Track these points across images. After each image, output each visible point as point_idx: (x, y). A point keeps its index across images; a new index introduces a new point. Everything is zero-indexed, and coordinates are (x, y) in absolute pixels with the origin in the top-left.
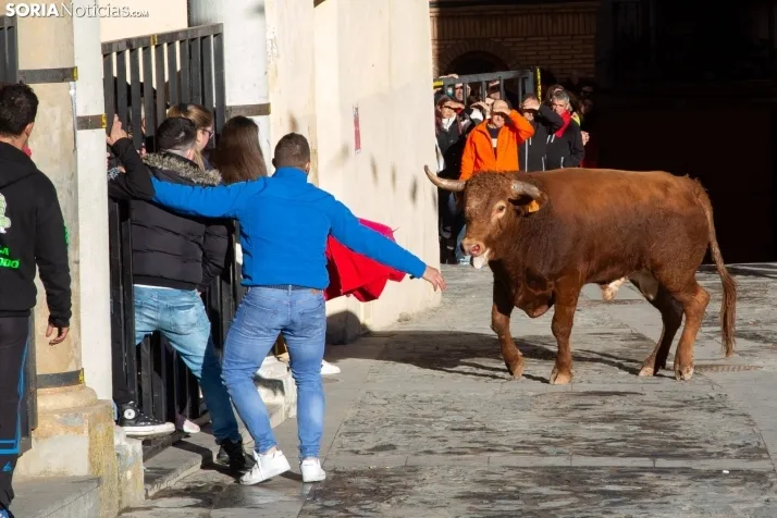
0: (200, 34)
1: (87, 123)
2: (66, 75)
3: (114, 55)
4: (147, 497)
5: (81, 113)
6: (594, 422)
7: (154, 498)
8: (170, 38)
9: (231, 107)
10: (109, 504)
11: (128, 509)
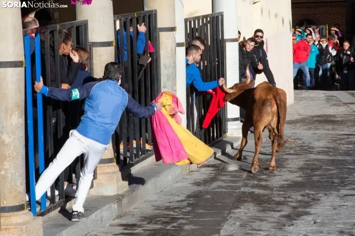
0: (216, 15)
1: (179, 45)
2: (173, 29)
3: (188, 23)
4: (198, 167)
5: (177, 42)
6: (346, 144)
7: (200, 168)
8: (206, 16)
9: (226, 40)
10: (186, 170)
11: (192, 171)
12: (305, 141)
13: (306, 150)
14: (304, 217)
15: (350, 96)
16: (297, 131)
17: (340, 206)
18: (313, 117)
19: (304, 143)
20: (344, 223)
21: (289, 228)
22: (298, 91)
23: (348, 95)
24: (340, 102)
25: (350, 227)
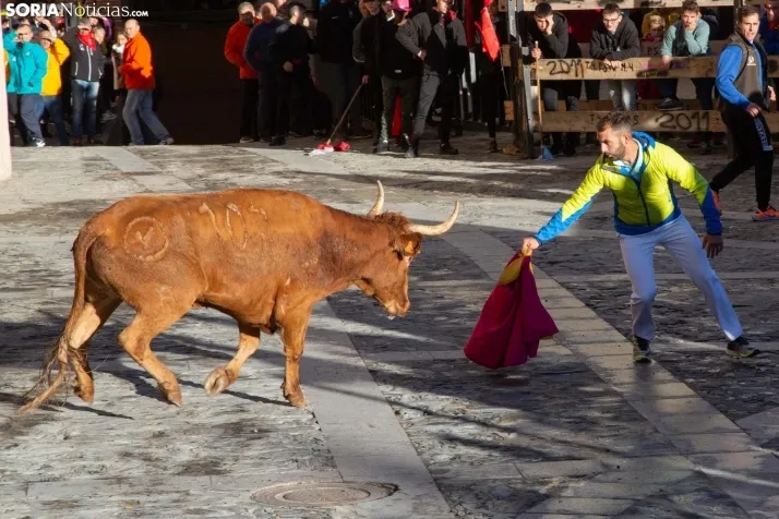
12: (39, 259)
13: (41, 278)
14: (41, 427)
15: (137, 158)
16: (21, 239)
17: (121, 398)
18: (56, 205)
19: (37, 263)
20: (132, 435)
21: (6, 452)
22: (20, 150)
23: (132, 154)
24: (114, 172)
25: (143, 443)
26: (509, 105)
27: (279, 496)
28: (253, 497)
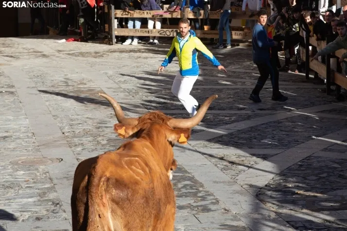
26: (107, 26)
27: (19, 162)
28: (10, 162)
